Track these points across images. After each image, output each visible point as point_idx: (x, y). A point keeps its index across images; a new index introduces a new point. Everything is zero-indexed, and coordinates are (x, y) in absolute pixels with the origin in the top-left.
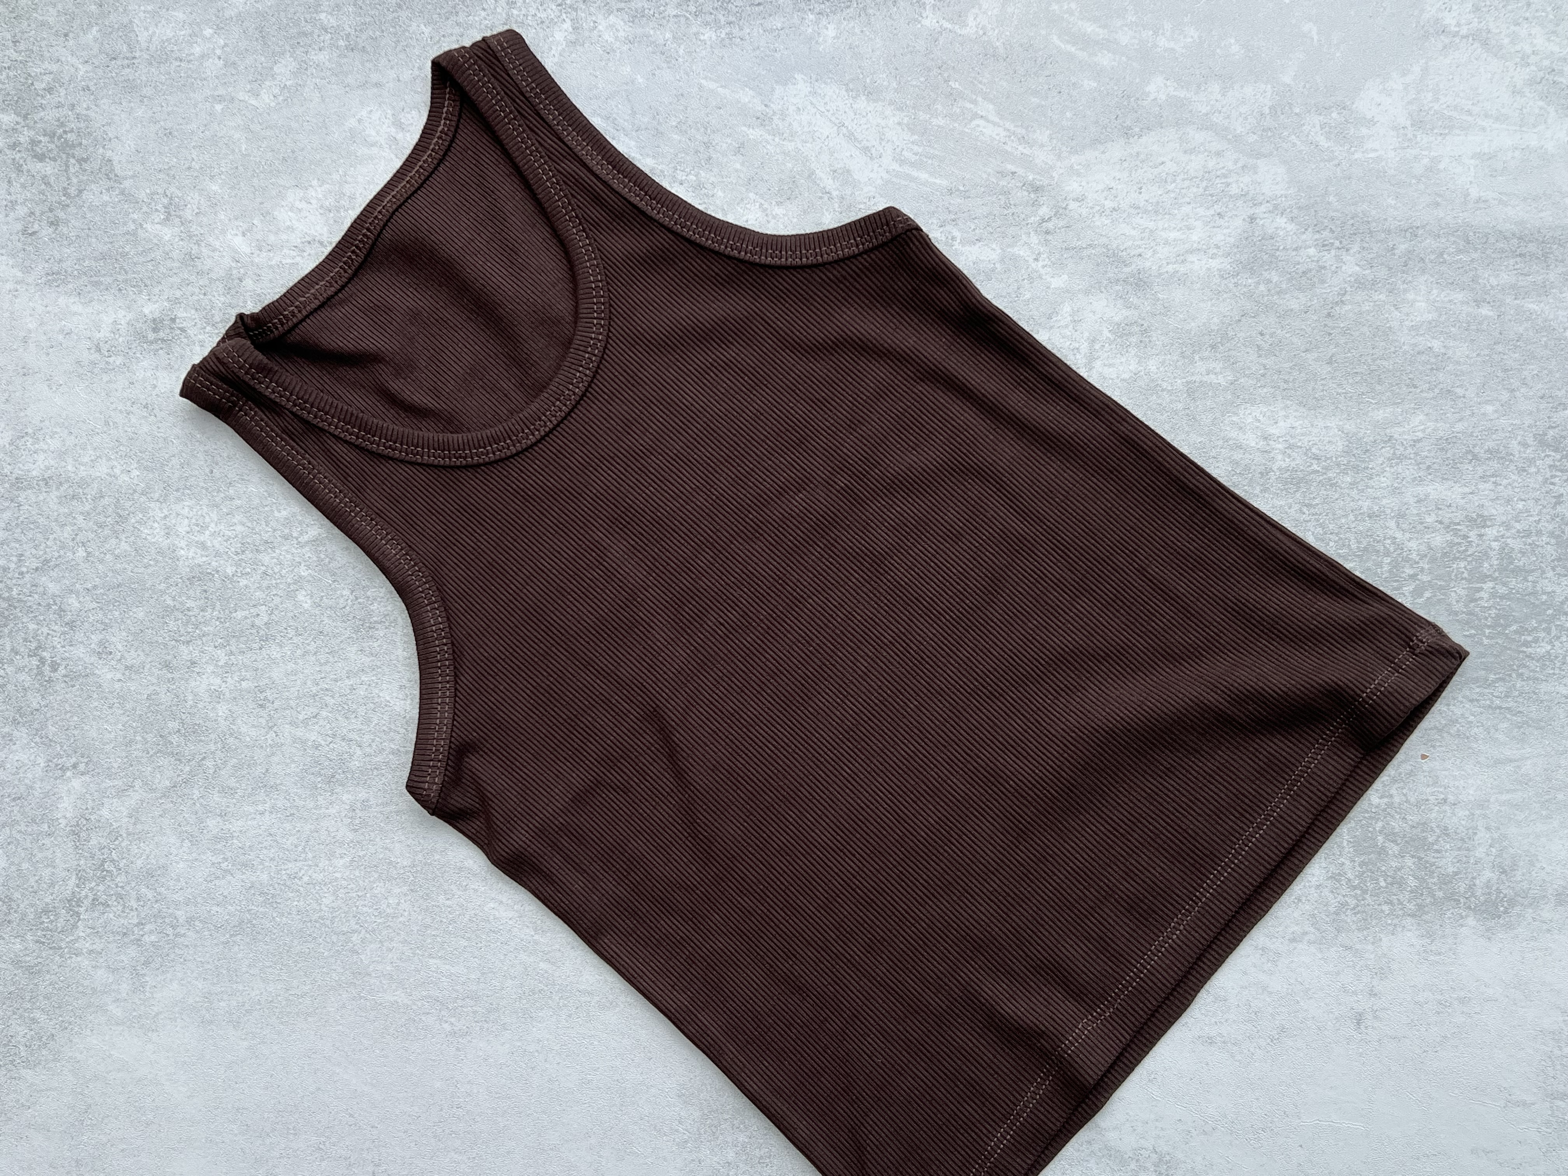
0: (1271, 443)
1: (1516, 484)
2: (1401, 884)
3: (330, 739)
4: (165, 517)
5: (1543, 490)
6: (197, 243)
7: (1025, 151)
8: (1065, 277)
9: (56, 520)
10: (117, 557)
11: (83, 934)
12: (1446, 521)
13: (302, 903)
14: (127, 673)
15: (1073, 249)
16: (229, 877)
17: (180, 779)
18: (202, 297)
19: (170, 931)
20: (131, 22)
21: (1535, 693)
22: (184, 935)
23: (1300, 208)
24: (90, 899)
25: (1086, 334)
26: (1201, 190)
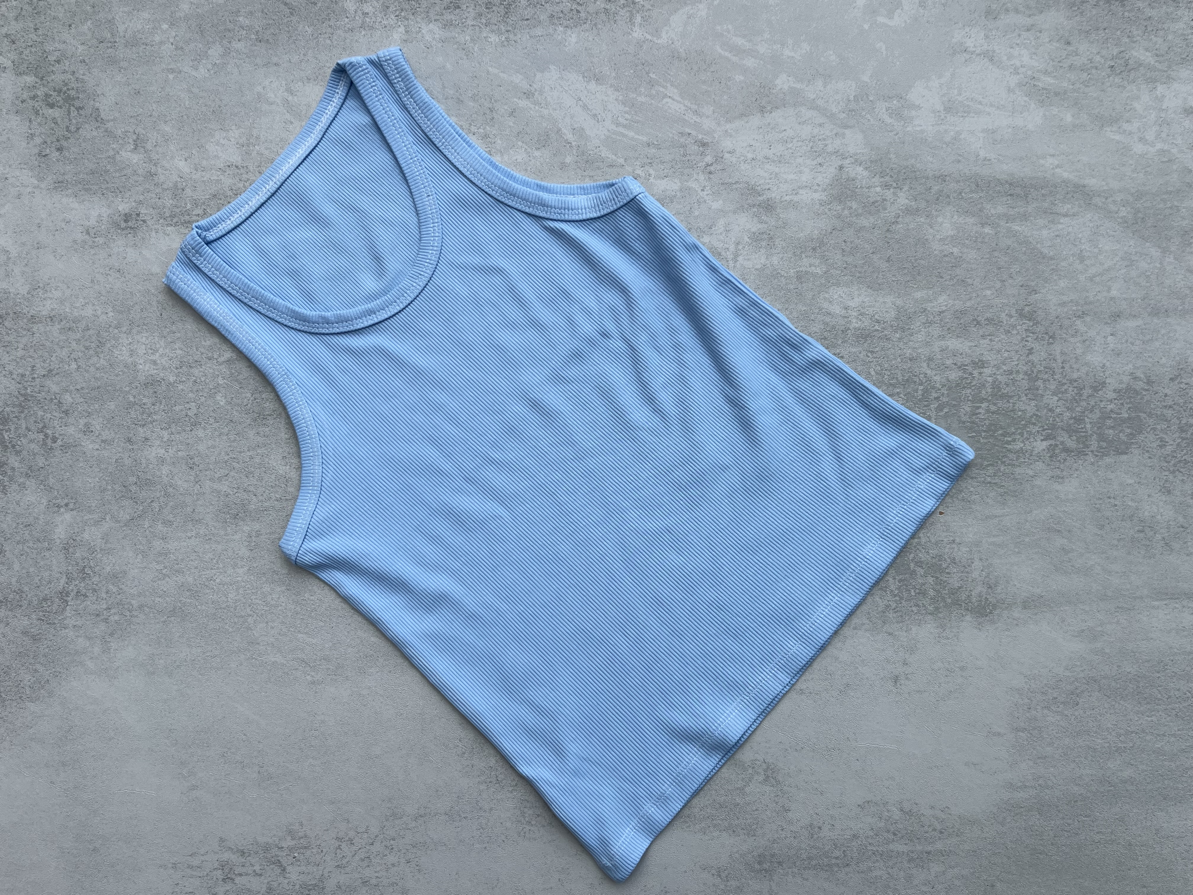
0: (849, 311)
1: (1004, 341)
2: (924, 594)
3: (235, 491)
4: (130, 343)
5: (1021, 345)
6: (155, 165)
7: (697, 120)
8: (721, 202)
9: (58, 344)
10: (97, 369)
11: (70, 615)
12: (959, 364)
13: (215, 596)
14: (103, 445)
15: (726, 184)
16: (167, 579)
17: (136, 514)
18: (157, 200)
19: (128, 614)
20: (113, 18)
21: (1012, 474)
22: (137, 616)
23: (871, 162)
24: (75, 591)
25: (733, 239)
26: (809, 148)
